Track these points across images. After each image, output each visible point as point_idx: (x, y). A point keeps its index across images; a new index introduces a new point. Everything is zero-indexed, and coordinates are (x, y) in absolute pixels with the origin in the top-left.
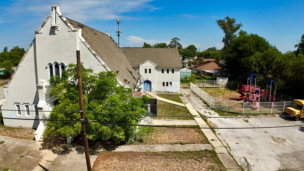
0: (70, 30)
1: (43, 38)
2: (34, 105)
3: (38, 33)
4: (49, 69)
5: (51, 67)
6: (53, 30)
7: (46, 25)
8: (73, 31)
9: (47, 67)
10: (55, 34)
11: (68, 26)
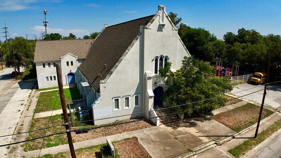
0: (173, 29)
1: (152, 33)
2: (134, 96)
3: (148, 28)
4: (154, 62)
5: (156, 60)
6: (161, 27)
7: (154, 21)
8: (175, 30)
9: (153, 60)
10: (162, 31)
11: (172, 26)
